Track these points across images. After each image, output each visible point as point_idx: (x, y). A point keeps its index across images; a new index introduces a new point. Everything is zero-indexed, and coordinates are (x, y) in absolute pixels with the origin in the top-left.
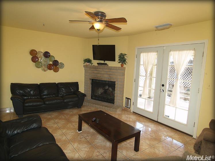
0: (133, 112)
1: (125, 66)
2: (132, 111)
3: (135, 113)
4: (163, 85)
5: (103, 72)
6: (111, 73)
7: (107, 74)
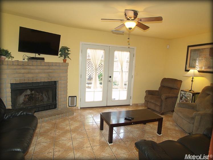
0: (81, 108)
1: (68, 60)
2: (79, 108)
3: (82, 108)
4: (110, 77)
5: (37, 71)
6: (50, 71)
7: (45, 73)
